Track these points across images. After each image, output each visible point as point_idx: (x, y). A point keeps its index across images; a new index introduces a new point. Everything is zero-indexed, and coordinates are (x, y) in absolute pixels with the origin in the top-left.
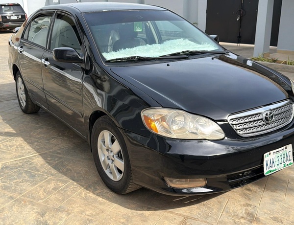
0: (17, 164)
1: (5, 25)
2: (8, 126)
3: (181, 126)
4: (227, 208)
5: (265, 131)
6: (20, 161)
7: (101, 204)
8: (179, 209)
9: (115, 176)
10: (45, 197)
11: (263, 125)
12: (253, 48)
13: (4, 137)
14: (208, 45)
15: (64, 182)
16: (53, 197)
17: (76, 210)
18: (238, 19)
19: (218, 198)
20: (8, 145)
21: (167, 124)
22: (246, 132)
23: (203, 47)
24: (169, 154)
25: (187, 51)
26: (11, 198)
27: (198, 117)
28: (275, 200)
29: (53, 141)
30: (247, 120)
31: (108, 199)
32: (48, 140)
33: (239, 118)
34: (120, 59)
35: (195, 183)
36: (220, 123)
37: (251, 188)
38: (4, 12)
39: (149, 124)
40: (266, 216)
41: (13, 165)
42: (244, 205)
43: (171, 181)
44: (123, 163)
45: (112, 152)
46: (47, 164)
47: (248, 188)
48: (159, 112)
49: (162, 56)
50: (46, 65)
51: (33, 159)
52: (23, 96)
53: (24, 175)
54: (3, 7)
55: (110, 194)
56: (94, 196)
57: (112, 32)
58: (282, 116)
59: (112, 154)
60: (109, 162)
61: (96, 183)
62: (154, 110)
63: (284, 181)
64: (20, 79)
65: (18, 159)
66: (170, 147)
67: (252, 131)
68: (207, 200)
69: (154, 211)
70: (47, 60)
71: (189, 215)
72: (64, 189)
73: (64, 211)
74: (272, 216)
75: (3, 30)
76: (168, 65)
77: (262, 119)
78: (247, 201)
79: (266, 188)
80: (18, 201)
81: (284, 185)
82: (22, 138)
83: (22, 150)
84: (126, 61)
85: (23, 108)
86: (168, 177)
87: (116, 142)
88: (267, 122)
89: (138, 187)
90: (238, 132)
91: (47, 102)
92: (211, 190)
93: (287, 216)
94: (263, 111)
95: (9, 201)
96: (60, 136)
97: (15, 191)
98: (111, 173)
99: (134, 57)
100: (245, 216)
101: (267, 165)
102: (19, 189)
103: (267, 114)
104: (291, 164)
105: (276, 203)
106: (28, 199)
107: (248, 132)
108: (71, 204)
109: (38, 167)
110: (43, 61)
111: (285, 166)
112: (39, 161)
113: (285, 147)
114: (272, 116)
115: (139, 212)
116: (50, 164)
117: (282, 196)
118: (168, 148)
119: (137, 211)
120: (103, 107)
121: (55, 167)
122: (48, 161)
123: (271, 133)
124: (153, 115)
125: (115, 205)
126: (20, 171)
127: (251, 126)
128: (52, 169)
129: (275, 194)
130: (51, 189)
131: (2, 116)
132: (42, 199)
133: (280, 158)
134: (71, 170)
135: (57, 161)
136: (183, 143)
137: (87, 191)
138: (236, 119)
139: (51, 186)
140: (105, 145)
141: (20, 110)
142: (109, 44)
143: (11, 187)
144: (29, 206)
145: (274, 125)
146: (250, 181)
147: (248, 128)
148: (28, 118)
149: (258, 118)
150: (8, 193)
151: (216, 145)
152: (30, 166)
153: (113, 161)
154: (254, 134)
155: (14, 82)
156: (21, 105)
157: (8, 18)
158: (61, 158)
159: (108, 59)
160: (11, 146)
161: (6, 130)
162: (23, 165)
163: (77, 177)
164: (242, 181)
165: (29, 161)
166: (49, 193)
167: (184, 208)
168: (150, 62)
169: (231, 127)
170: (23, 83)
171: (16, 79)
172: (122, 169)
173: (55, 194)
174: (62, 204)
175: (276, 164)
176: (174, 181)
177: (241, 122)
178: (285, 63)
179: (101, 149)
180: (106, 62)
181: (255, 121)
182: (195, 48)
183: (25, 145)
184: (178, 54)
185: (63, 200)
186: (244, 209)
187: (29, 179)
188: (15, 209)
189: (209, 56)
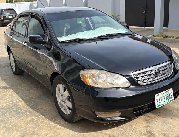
0: (9, 106)
1: (5, 21)
2: (5, 83)
3: (104, 80)
4: (136, 129)
5: (155, 81)
6: (11, 104)
7: (58, 129)
8: (106, 130)
9: (67, 112)
10: (25, 126)
11: (154, 77)
12: (153, 29)
13: (2, 90)
14: (122, 30)
15: (37, 116)
16: (29, 125)
17: (43, 134)
18: (144, 12)
19: (130, 123)
20: (4, 95)
21: (95, 79)
22: (143, 82)
23: (119, 31)
24: (97, 97)
25: (109, 34)
26: (5, 127)
27: (114, 74)
28: (164, 123)
29: (31, 91)
30: (144, 75)
31: (63, 126)
32: (28, 91)
33: (138, 74)
34: (68, 41)
35: (114, 114)
36: (127, 77)
37: (150, 116)
38: (4, 14)
39: (85, 80)
40: (159, 133)
41: (6, 107)
42: (146, 127)
43: (99, 114)
44: (71, 103)
45: (64, 97)
46: (27, 106)
47: (148, 116)
48: (90, 72)
49: (93, 38)
50: (25, 46)
51: (19, 103)
52: (13, 64)
53: (13, 112)
54: (4, 11)
55: (64, 123)
56: (54, 124)
57: (66, 24)
58: (166, 71)
59: (64, 98)
60: (63, 103)
61: (56, 116)
62: (87, 71)
63: (171, 111)
64: (11, 54)
65: (10, 103)
66: (98, 93)
67: (147, 81)
68: (123, 124)
69: (91, 133)
70: (26, 42)
71: (112, 134)
72: (36, 120)
73: (36, 134)
74: (162, 133)
75: (4, 24)
76: (97, 43)
77: (153, 74)
78: (148, 124)
79: (159, 115)
80: (9, 129)
81: (171, 113)
82: (13, 90)
83: (12, 97)
84: (72, 42)
85: (14, 72)
86: (97, 111)
87: (66, 91)
88: (156, 75)
89: (81, 118)
90: (138, 82)
91: (27, 67)
92: (124, 118)
93: (172, 132)
94: (154, 69)
95: (3, 129)
96: (35, 88)
97: (7, 123)
98: (64, 109)
99: (77, 39)
100: (146, 133)
101: (157, 101)
102: (10, 122)
103: (156, 71)
104: (172, 100)
105: (165, 125)
106: (15, 128)
107: (145, 82)
108: (40, 130)
109: (21, 108)
110: (24, 43)
111: (169, 102)
112: (22, 103)
113: (168, 90)
114: (159, 72)
115: (81, 133)
116: (28, 105)
117: (169, 120)
118: (96, 93)
119: (80, 133)
120: (58, 70)
121: (32, 107)
122: (28, 104)
123: (159, 82)
124: (87, 74)
125: (67, 130)
126: (10, 110)
127: (146, 78)
128: (30, 108)
129: (165, 119)
130: (29, 121)
131: (1, 77)
132: (23, 127)
133: (165, 97)
134: (41, 109)
135: (33, 103)
136: (106, 90)
137: (50, 122)
138: (137, 74)
139: (29, 119)
140: (60, 93)
141: (12, 73)
142: (64, 31)
143: (5, 121)
144: (15, 132)
145: (161, 77)
146: (148, 111)
147: (144, 80)
148: (17, 77)
149: (150, 73)
150: (2, 124)
151: (125, 91)
152: (17, 107)
153: (65, 102)
154: (148, 83)
155: (9, 56)
156: (12, 70)
157: (7, 17)
158: (35, 101)
159: (61, 41)
160: (6, 95)
161: (3, 86)
162: (12, 107)
163: (45, 113)
164: (143, 112)
165: (16, 104)
166: (28, 123)
167: (109, 130)
168: (86, 42)
169: (134, 79)
170: (13, 57)
171: (9, 54)
172: (71, 107)
173: (31, 124)
174: (35, 130)
175: (163, 101)
176: (101, 113)
177: (140, 76)
178: (173, 38)
179: (58, 95)
180: (59, 43)
181: (148, 75)
182: (114, 32)
183: (14, 94)
184: (103, 36)
185: (36, 127)
186: (145, 129)
187: (15, 115)
188: (6, 134)
189: (122, 36)
